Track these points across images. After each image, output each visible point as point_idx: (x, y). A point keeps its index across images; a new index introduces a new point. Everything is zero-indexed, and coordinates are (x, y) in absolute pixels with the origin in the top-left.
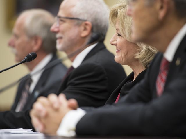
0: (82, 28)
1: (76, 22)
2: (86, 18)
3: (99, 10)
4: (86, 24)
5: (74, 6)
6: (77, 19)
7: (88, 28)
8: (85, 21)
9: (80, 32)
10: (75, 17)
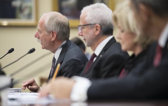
0: (95, 29)
1: (90, 26)
2: (95, 23)
3: (102, 14)
4: (97, 26)
5: (86, 16)
6: (90, 24)
7: (99, 28)
8: (96, 24)
9: (94, 33)
10: (89, 23)
